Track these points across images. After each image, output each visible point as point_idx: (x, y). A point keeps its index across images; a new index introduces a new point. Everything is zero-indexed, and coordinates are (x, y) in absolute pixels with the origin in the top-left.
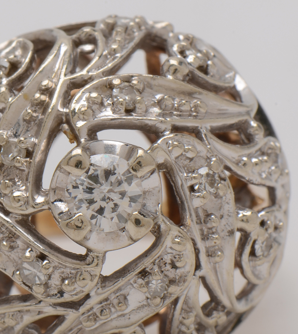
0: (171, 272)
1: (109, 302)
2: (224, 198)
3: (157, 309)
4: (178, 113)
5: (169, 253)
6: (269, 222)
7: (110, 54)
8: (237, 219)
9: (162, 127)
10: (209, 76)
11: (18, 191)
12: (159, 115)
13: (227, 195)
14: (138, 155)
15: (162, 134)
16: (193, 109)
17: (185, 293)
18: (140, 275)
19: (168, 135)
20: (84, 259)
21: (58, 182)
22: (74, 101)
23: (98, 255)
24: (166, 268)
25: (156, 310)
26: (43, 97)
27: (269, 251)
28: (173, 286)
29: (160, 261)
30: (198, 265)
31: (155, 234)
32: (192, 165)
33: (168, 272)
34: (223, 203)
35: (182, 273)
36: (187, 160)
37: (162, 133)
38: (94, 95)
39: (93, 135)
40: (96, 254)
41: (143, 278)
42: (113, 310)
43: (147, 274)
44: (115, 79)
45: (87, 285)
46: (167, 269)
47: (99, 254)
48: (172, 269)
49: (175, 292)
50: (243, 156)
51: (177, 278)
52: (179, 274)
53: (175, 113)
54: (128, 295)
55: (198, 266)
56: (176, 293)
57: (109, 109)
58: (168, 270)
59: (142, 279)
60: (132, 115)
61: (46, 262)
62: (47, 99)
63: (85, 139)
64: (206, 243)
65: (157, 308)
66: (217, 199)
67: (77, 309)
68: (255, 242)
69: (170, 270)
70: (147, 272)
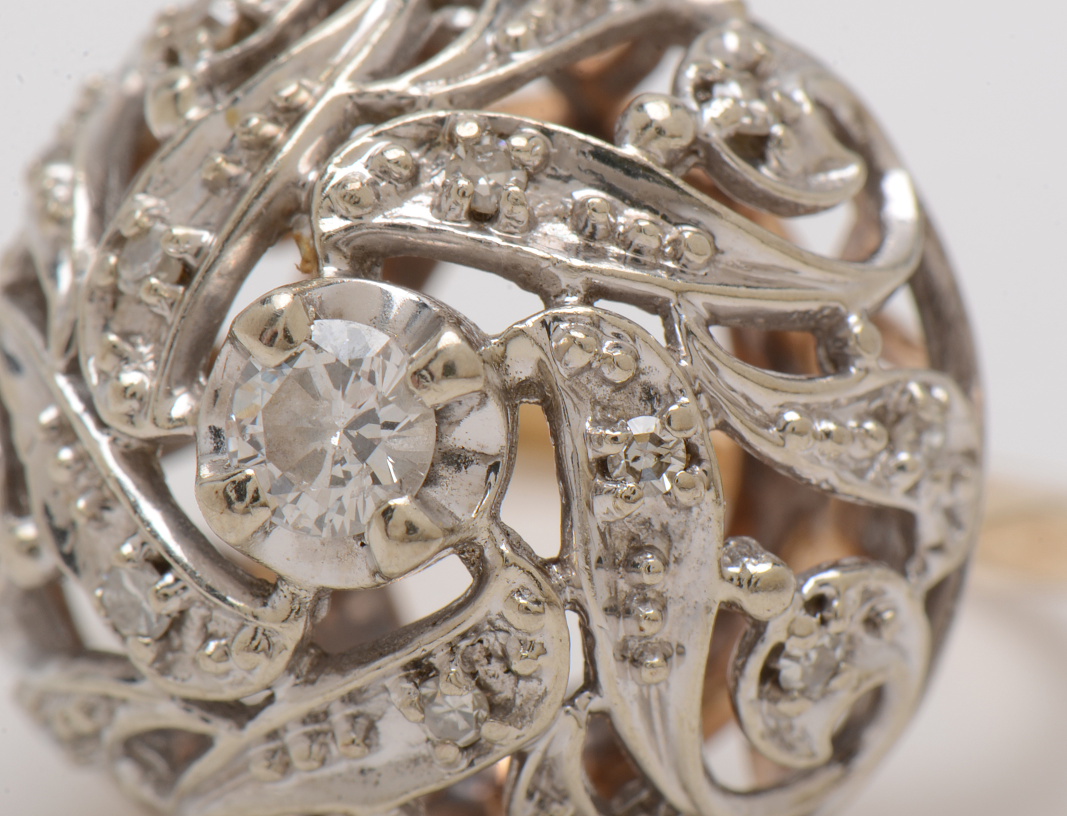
0: (503, 683)
1: (324, 726)
2: (695, 510)
3: (449, 774)
4: (623, 252)
5: (500, 630)
6: (836, 604)
7: (496, 48)
8: (722, 577)
9: (565, 280)
11: (138, 370)
12: (568, 249)
13: (703, 506)
14: (440, 345)
15: (558, 300)
16: (668, 250)
17: (541, 746)
18: (412, 671)
19: (573, 305)
20: (266, 594)
22: (337, 160)
23: (297, 592)
24: (490, 667)
25: (447, 777)
26: (269, 129)
27: (827, 684)
28: (496, 724)
29: (473, 645)
30: (592, 678)
31: (472, 568)
32: (619, 403)
33: (494, 680)
34: (692, 526)
35: (532, 692)
36: (604, 387)
37: (556, 296)
38: (395, 154)
39: (369, 263)
40: (292, 589)
41: (417, 681)
42: (335, 750)
43: (431, 675)
44: (466, 122)
46: (491, 673)
47: (300, 590)
48: (506, 675)
49: (502, 739)
50: (791, 406)
51: (518, 701)
52: (524, 692)
53: (614, 249)
54: (380, 718)
55: (591, 683)
56: (504, 742)
57: (427, 199)
58: (494, 676)
59: (415, 684)
60: (490, 234)
61: (169, 578)
62: (280, 136)
63: (339, 270)
64: (618, 623)
65: (452, 771)
66: (673, 511)
67: (241, 726)
68: (778, 650)
69: (501, 678)
70: (431, 668)
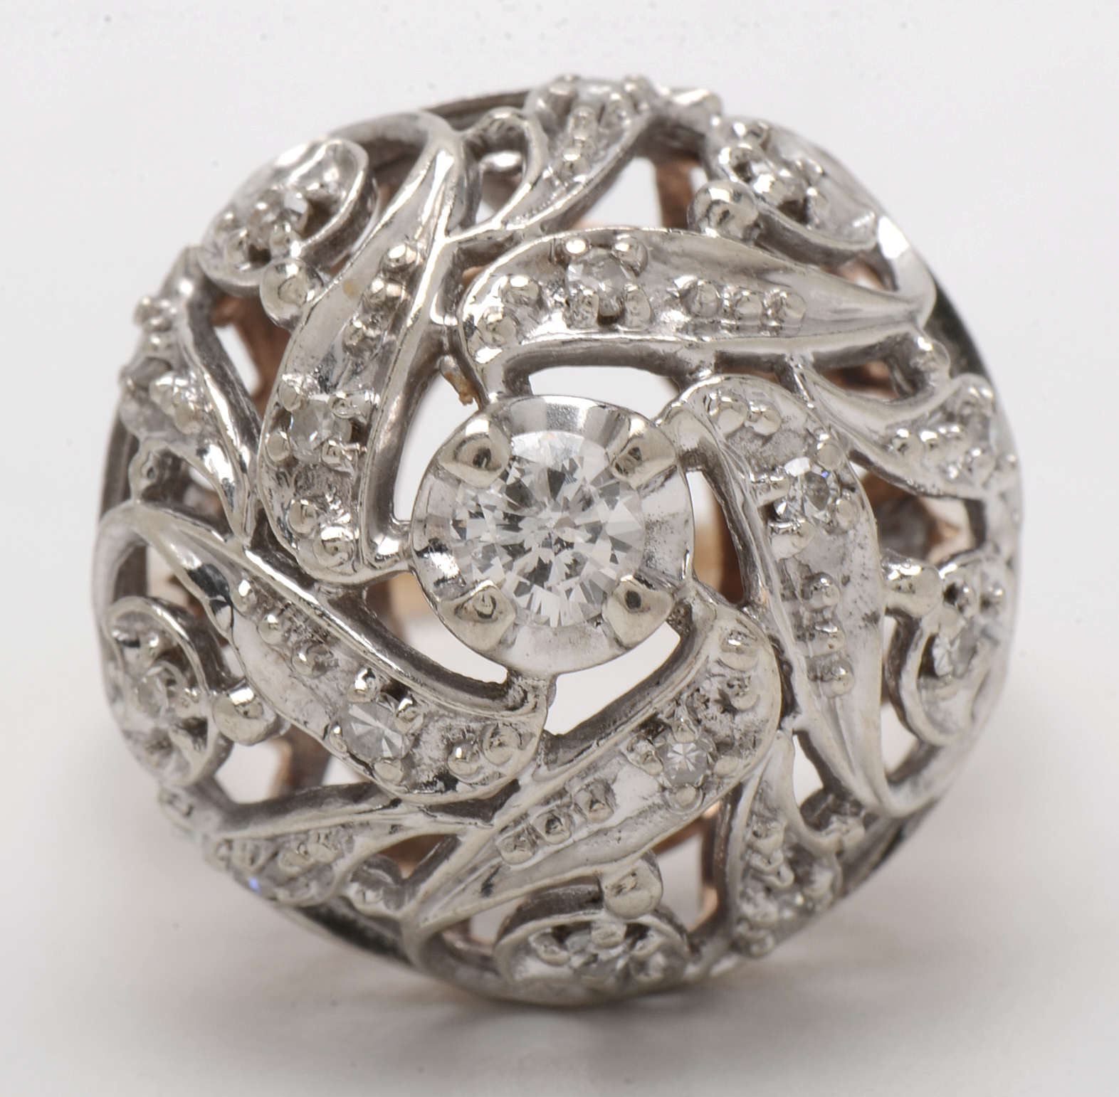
0: (721, 722)
1: (566, 800)
2: (851, 533)
3: (687, 815)
4: (733, 323)
5: (714, 676)
6: (966, 590)
7: (559, 175)
8: (885, 586)
9: (693, 358)
10: (809, 227)
11: (334, 525)
12: (685, 329)
13: (858, 527)
14: (631, 434)
15: (694, 376)
16: (770, 312)
17: (758, 772)
18: (643, 731)
19: (708, 379)
20: (502, 693)
21: (431, 502)
22: (470, 298)
23: (535, 683)
24: (709, 711)
25: (685, 818)
26: (393, 290)
27: (969, 662)
28: (728, 758)
29: (692, 695)
30: (789, 701)
31: (680, 627)
32: (770, 453)
33: (713, 722)
34: (850, 547)
35: (749, 725)
36: (756, 441)
37: (691, 373)
38: (520, 281)
39: (518, 383)
40: (530, 681)
41: (650, 738)
42: (577, 818)
43: (660, 730)
44: (573, 241)
45: (509, 759)
46: (710, 716)
47: (539, 680)
48: (723, 715)
49: (733, 772)
50: (898, 425)
51: (737, 736)
52: (742, 727)
53: (725, 322)
54: (614, 781)
55: (789, 706)
56: (734, 774)
57: (558, 316)
58: (712, 718)
59: (649, 741)
60: (616, 331)
61: (406, 701)
62: (403, 294)
63: (499, 393)
64: (807, 646)
65: (689, 812)
66: (832, 538)
67: (487, 819)
68: (931, 641)
69: (718, 718)
70: (660, 723)
